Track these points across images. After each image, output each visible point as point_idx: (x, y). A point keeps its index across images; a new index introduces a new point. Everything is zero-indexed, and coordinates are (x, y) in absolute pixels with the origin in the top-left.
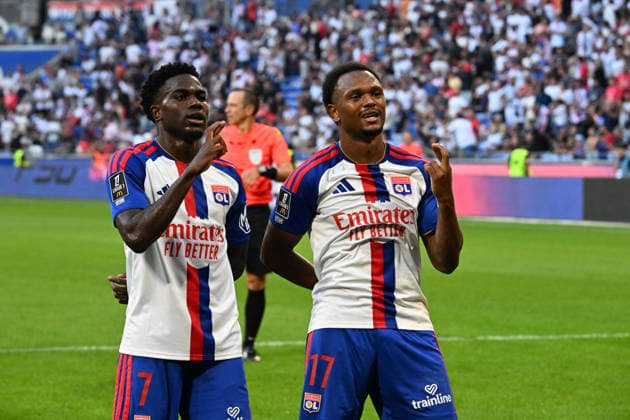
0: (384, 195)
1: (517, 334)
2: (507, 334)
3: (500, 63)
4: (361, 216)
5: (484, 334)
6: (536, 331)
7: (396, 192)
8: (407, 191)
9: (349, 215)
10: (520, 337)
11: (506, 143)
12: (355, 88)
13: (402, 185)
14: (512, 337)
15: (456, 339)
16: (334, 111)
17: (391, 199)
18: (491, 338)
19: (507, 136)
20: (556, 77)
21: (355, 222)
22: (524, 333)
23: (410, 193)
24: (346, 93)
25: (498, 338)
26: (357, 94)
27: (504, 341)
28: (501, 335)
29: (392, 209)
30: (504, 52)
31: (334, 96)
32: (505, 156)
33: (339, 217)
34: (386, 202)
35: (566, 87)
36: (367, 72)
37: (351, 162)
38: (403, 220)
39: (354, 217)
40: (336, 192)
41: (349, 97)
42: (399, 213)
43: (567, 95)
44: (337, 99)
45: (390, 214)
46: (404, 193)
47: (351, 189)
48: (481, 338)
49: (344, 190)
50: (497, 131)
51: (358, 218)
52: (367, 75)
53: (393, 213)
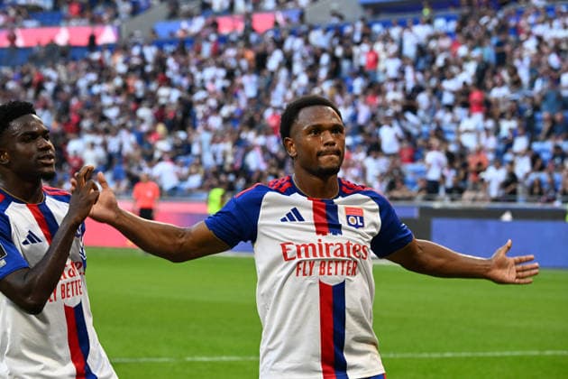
0: (336, 228)
1: (222, 355)
2: (212, 355)
3: (200, 110)
4: (310, 248)
5: (192, 355)
6: (237, 354)
7: (349, 224)
8: (360, 224)
9: (297, 246)
10: (225, 358)
11: (207, 183)
12: (315, 123)
13: (356, 217)
14: (216, 359)
15: (166, 360)
16: (291, 145)
17: (343, 231)
18: (198, 359)
19: (205, 177)
20: (252, 124)
21: (303, 255)
22: (227, 355)
23: (363, 226)
24: (305, 128)
25: (205, 359)
26: (317, 130)
27: (210, 362)
28: (208, 356)
29: (344, 242)
30: (204, 101)
31: (293, 130)
32: (204, 196)
33: (287, 246)
34: (339, 235)
35: (259, 134)
36: (330, 108)
37: (303, 195)
38: (355, 254)
39: (302, 249)
40: (284, 220)
41: (309, 132)
42: (351, 247)
43: (261, 140)
44: (296, 133)
45: (341, 248)
46: (357, 226)
47: (301, 219)
48: (189, 359)
49: (292, 220)
50: (196, 173)
51: (306, 250)
52: (329, 111)
53: (345, 247)
